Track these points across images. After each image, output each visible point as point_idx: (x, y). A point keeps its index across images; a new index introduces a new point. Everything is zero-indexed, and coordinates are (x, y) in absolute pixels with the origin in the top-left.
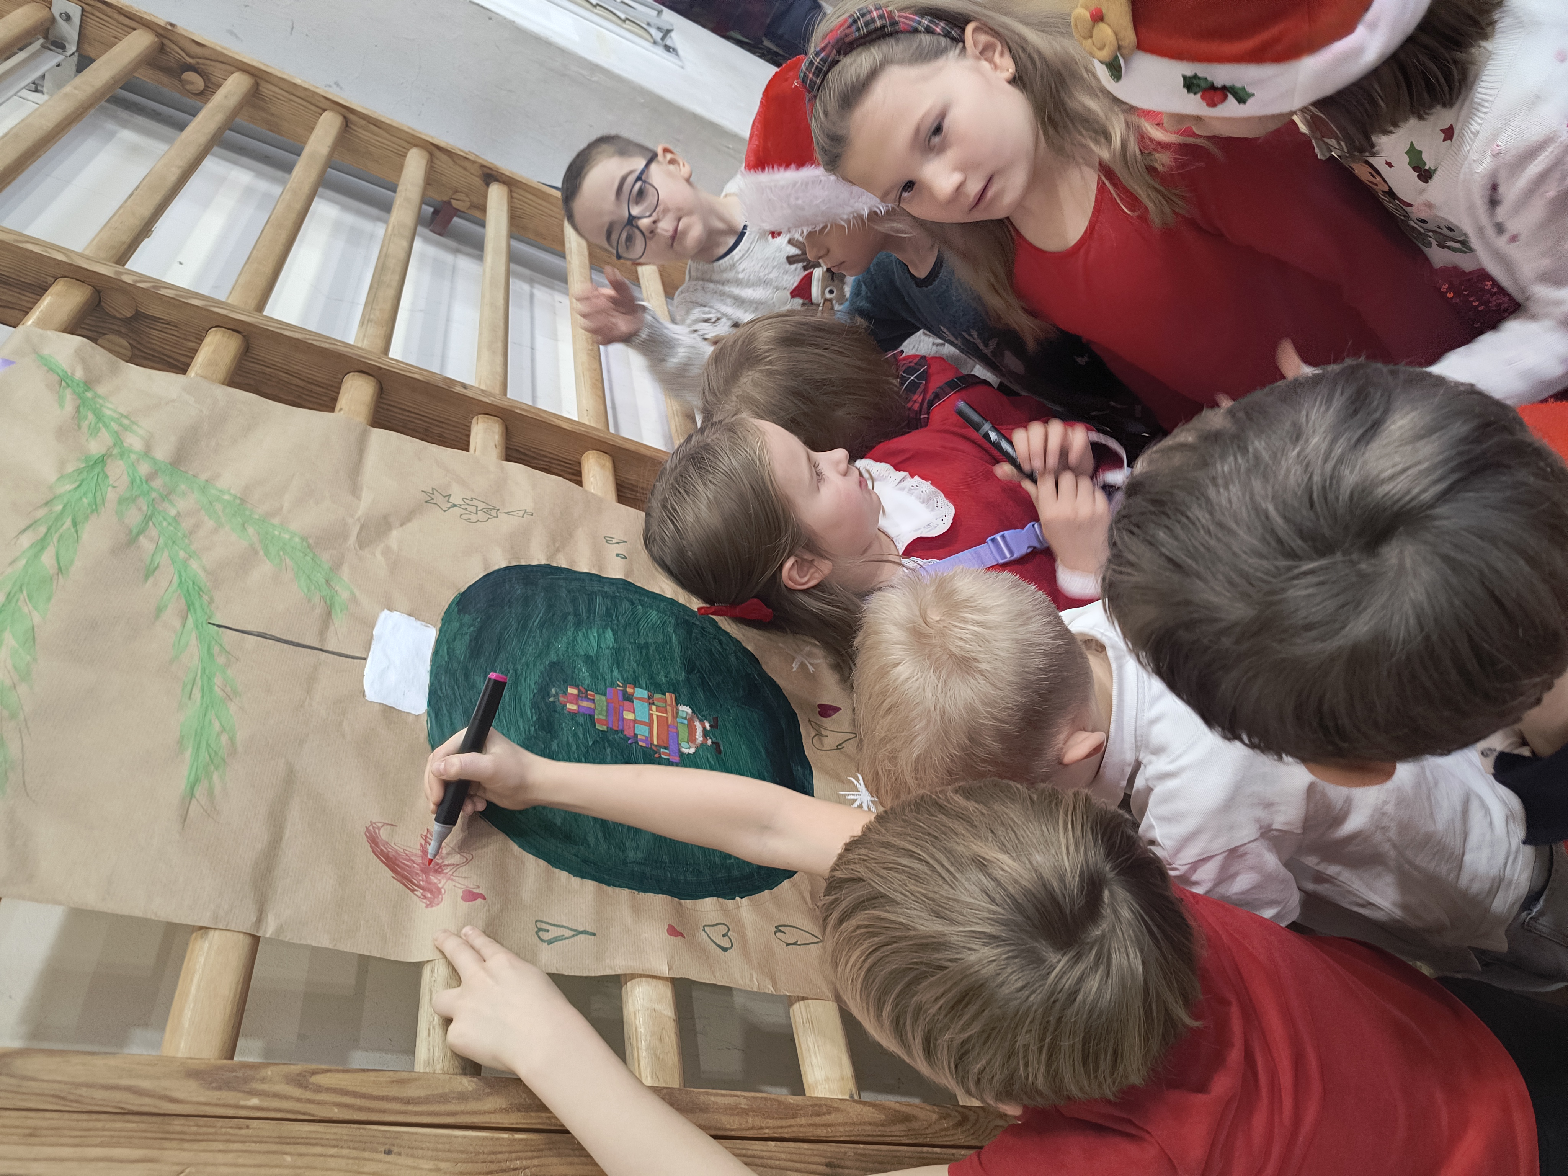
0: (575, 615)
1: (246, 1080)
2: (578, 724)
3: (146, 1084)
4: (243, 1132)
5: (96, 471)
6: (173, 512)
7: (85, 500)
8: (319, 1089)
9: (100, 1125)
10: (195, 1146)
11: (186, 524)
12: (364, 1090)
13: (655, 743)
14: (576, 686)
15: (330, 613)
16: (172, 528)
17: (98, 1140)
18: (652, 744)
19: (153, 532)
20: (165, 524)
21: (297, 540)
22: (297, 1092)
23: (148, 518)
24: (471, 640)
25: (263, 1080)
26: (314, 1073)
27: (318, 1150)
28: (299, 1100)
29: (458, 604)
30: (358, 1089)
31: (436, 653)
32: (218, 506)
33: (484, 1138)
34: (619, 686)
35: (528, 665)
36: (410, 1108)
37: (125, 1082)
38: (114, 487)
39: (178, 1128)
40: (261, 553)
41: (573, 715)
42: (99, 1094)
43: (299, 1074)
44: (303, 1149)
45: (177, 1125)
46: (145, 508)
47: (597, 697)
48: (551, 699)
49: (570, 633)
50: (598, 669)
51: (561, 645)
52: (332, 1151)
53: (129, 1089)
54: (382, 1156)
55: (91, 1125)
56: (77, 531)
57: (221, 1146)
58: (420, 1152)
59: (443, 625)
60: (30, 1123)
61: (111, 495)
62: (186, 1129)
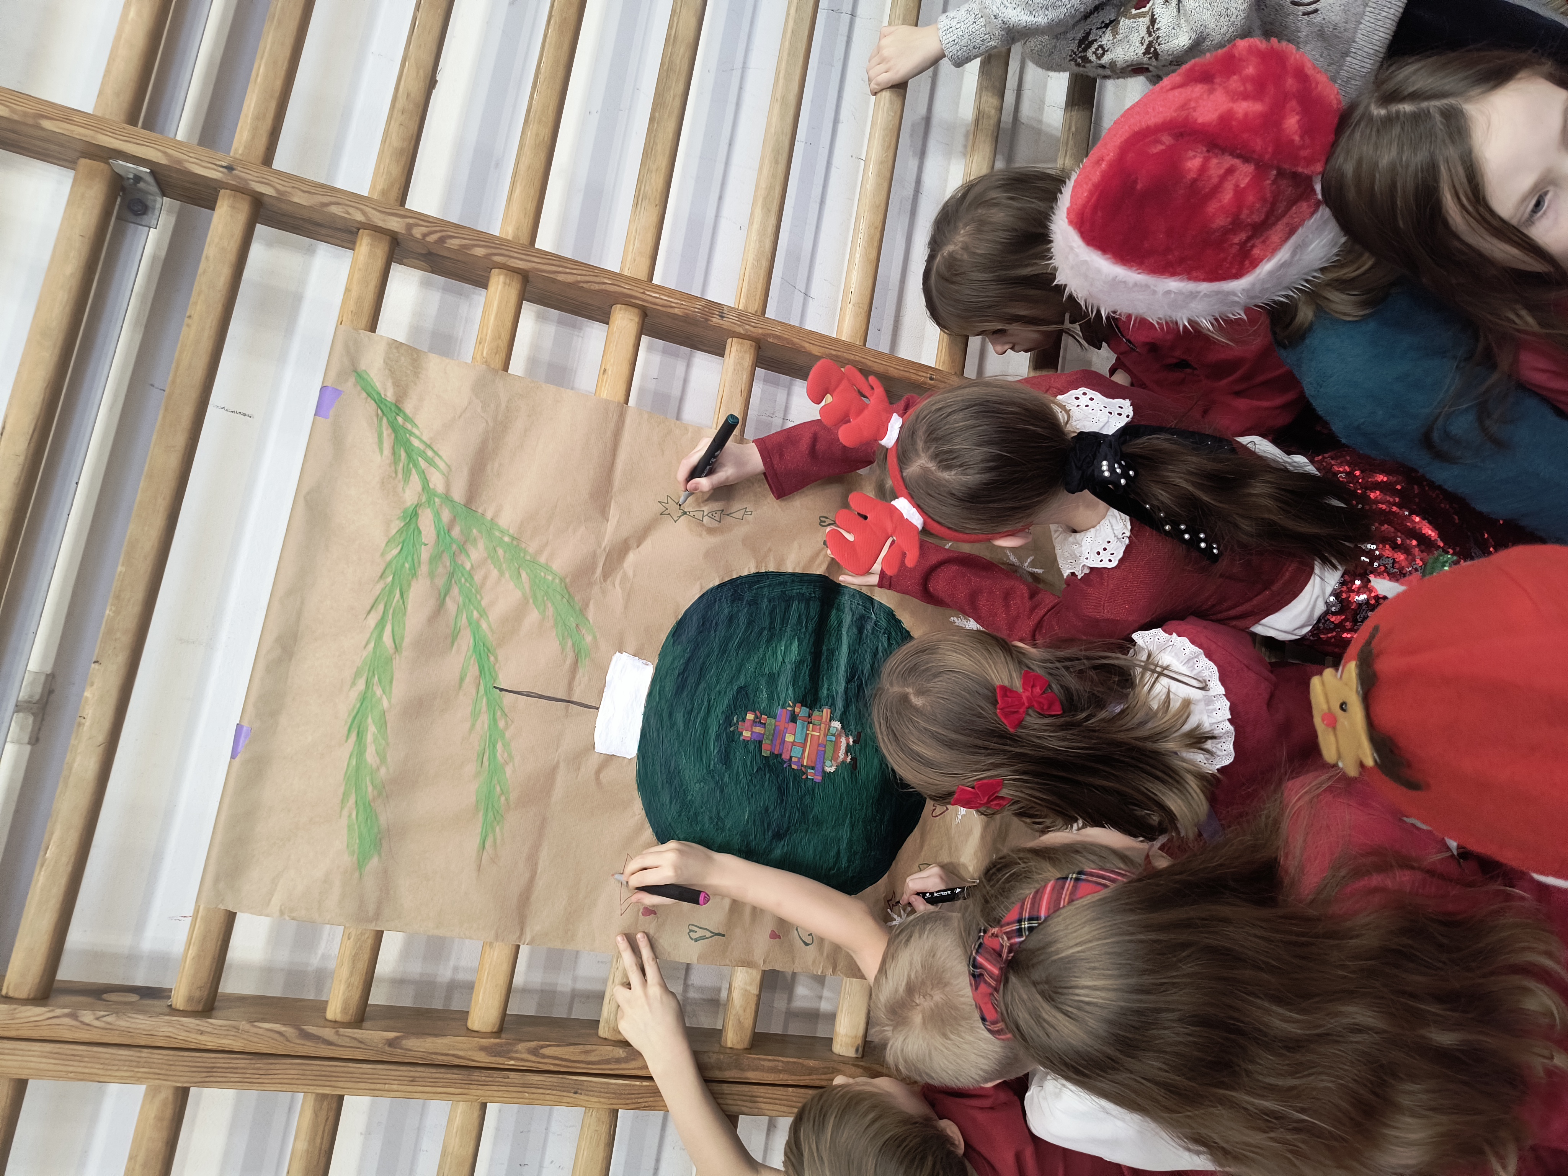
0: (770, 630)
1: (509, 1052)
2: (748, 752)
3: (461, 1053)
4: (506, 1080)
5: (412, 526)
6: (468, 566)
7: (407, 565)
8: (544, 1056)
9: (441, 1075)
10: (485, 1087)
11: (478, 577)
12: (567, 1057)
13: (805, 764)
14: (754, 711)
15: (577, 660)
16: (468, 585)
17: (441, 1084)
18: (802, 765)
19: (455, 591)
20: (463, 580)
21: (557, 581)
22: (533, 1058)
23: (451, 575)
24: (679, 675)
25: (516, 1052)
26: (542, 1047)
27: (541, 1091)
28: (534, 1062)
29: (673, 636)
30: (563, 1057)
31: (650, 695)
32: (500, 552)
33: (626, 1085)
34: (790, 706)
35: (720, 692)
36: (590, 1066)
37: (451, 1052)
38: (426, 545)
39: (476, 1078)
40: (531, 601)
41: (746, 742)
42: (440, 1058)
43: (534, 1049)
44: (534, 1090)
45: (477, 1075)
46: (448, 564)
47: (769, 720)
48: (732, 729)
49: (761, 650)
50: (777, 688)
51: (751, 666)
52: (548, 1092)
53: (453, 1055)
54: (572, 1095)
55: (437, 1075)
56: (404, 603)
57: (495, 1088)
58: (592, 1093)
59: (660, 660)
60: (412, 1074)
61: (425, 554)
62: (479, 1078)
